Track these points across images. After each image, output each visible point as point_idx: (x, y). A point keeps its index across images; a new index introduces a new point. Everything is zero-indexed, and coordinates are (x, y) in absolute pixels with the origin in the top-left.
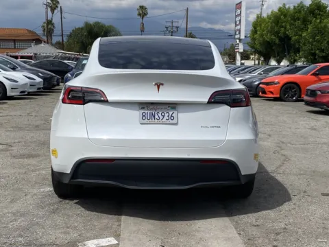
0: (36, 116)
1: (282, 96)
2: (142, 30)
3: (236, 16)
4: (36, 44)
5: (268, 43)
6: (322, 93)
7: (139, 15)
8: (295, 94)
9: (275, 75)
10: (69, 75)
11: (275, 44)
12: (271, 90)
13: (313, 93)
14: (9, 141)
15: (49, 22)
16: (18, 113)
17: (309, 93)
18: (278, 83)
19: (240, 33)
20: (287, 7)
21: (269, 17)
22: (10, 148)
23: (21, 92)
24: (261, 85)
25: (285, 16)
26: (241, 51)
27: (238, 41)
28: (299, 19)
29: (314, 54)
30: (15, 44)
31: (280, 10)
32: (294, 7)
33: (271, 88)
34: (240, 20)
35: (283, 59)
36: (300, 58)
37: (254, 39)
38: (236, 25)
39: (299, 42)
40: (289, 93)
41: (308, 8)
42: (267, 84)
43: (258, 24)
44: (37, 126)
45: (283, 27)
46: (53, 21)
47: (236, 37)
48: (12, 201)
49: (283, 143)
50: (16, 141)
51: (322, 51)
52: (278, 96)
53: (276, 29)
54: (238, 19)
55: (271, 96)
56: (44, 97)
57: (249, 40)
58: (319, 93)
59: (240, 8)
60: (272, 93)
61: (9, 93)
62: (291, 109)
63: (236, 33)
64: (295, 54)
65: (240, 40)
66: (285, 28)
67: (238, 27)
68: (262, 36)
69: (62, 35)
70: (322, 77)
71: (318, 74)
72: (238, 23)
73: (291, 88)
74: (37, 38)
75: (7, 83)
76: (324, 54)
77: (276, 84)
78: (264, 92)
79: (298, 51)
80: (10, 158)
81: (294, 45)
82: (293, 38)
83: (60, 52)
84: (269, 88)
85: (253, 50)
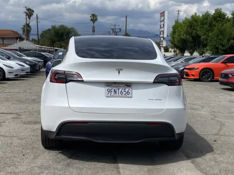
0: (30, 93)
1: (201, 77)
2: (94, 31)
3: (161, 21)
4: (20, 41)
5: (184, 40)
6: (233, 76)
7: (91, 20)
8: (210, 77)
9: (195, 63)
10: (50, 63)
11: (189, 41)
12: (193, 73)
13: (226, 76)
14: (17, 111)
15: (28, 25)
16: (17, 90)
17: (223, 76)
18: (198, 68)
19: (163, 33)
20: (197, 15)
21: (184, 22)
22: (20, 117)
23: (16, 75)
24: (185, 70)
25: (196, 22)
26: (165, 46)
27: (162, 39)
28: (206, 23)
29: (217, 48)
30: (3, 41)
31: (192, 17)
32: (203, 15)
33: (193, 72)
34: (164, 25)
35: (194, 51)
36: (207, 50)
37: (173, 38)
38: (161, 28)
39: (207, 40)
40: (206, 75)
41: (212, 16)
42: (190, 69)
43: (176, 27)
44: (33, 100)
45: (195, 29)
46: (30, 25)
47: (161, 36)
48: (35, 158)
49: (214, 112)
50: (23, 111)
51: (223, 46)
52: (198, 78)
53: (190, 31)
54: (162, 23)
55: (193, 77)
56: (31, 79)
57: (170, 38)
58: (230, 76)
59: (164, 16)
60: (193, 75)
61: (7, 76)
62: (209, 87)
63: (160, 33)
64: (203, 48)
65: (164, 38)
66: (197, 30)
67: (162, 29)
68: (179, 35)
69: (38, 35)
70: (229, 64)
71: (226, 63)
72: (162, 26)
73: (207, 72)
74: (19, 36)
75: (5, 68)
76: (224, 48)
77: (196, 69)
78: (187, 75)
79: (205, 46)
80: (22, 124)
81: (203, 42)
82: (202, 37)
83: (37, 47)
84: (192, 72)
85: (173, 45)
